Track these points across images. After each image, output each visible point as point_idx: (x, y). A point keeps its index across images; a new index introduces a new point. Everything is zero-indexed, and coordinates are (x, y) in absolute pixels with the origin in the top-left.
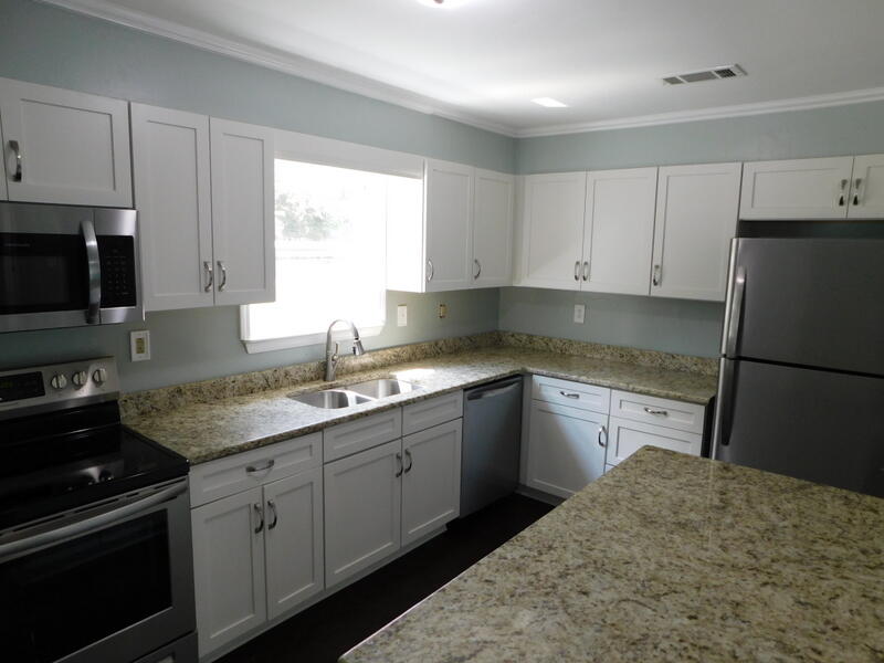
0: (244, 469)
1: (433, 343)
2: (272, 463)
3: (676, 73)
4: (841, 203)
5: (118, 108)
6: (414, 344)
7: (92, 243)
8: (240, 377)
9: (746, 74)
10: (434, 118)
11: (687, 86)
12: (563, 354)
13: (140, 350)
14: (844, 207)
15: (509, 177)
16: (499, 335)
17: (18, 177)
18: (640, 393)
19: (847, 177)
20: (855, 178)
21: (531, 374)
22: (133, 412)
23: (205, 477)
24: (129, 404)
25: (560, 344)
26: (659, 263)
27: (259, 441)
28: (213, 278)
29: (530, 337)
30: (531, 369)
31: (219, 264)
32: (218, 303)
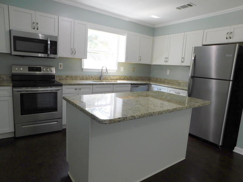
0: (74, 89)
1: (130, 77)
2: (81, 89)
3: (178, 6)
4: (227, 38)
5: (56, 17)
6: (125, 76)
7: (49, 42)
8: (81, 76)
9: (196, 5)
10: (130, 22)
11: (183, 10)
12: (164, 82)
13: (60, 67)
14: (228, 39)
15: (152, 37)
16: (150, 78)
17: (38, 29)
18: (174, 88)
19: (229, 32)
20: (231, 31)
21: (151, 84)
22: (58, 79)
23: (66, 88)
24: (58, 77)
25: (163, 80)
26: (183, 57)
27: (78, 84)
28: (73, 52)
29: (157, 78)
30: (151, 83)
31: (75, 49)
32: (74, 57)
